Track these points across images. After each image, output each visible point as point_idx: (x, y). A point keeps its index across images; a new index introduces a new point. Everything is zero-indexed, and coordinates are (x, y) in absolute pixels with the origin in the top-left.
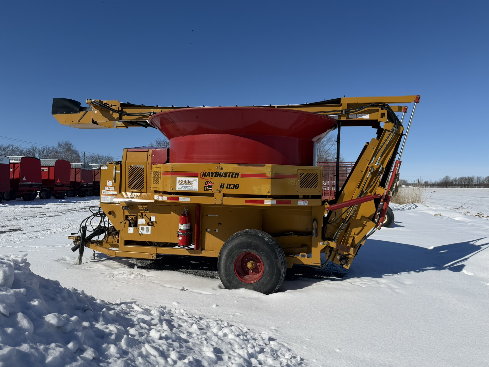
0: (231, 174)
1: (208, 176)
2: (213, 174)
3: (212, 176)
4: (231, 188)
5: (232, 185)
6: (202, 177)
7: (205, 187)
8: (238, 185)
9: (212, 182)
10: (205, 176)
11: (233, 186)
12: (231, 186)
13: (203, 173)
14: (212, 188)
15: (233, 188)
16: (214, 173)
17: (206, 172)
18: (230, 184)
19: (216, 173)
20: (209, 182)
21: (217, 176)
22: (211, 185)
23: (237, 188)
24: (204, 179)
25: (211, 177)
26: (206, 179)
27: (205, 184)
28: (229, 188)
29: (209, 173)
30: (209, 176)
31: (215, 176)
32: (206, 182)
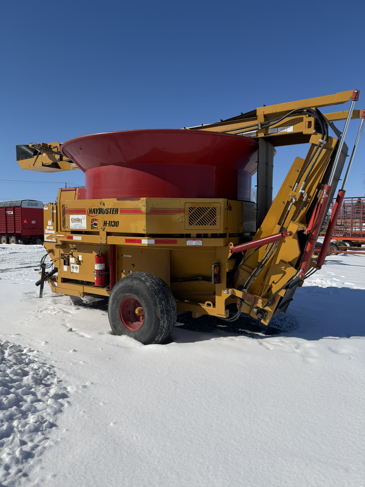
0: (112, 210)
1: (93, 213)
2: (97, 211)
3: (97, 213)
4: (112, 226)
5: (113, 222)
6: (89, 214)
7: (91, 224)
8: (118, 222)
9: (97, 219)
10: (91, 213)
11: (114, 224)
12: (113, 224)
13: (89, 209)
14: (97, 226)
15: (114, 226)
16: (98, 209)
17: (92, 209)
18: (111, 221)
19: (100, 209)
20: (94, 220)
21: (101, 213)
22: (96, 223)
23: (117, 225)
24: (91, 216)
25: (96, 215)
26: (92, 216)
27: (92, 222)
28: (111, 226)
29: (94, 209)
30: (95, 213)
31: (99, 213)
32: (92, 219)
